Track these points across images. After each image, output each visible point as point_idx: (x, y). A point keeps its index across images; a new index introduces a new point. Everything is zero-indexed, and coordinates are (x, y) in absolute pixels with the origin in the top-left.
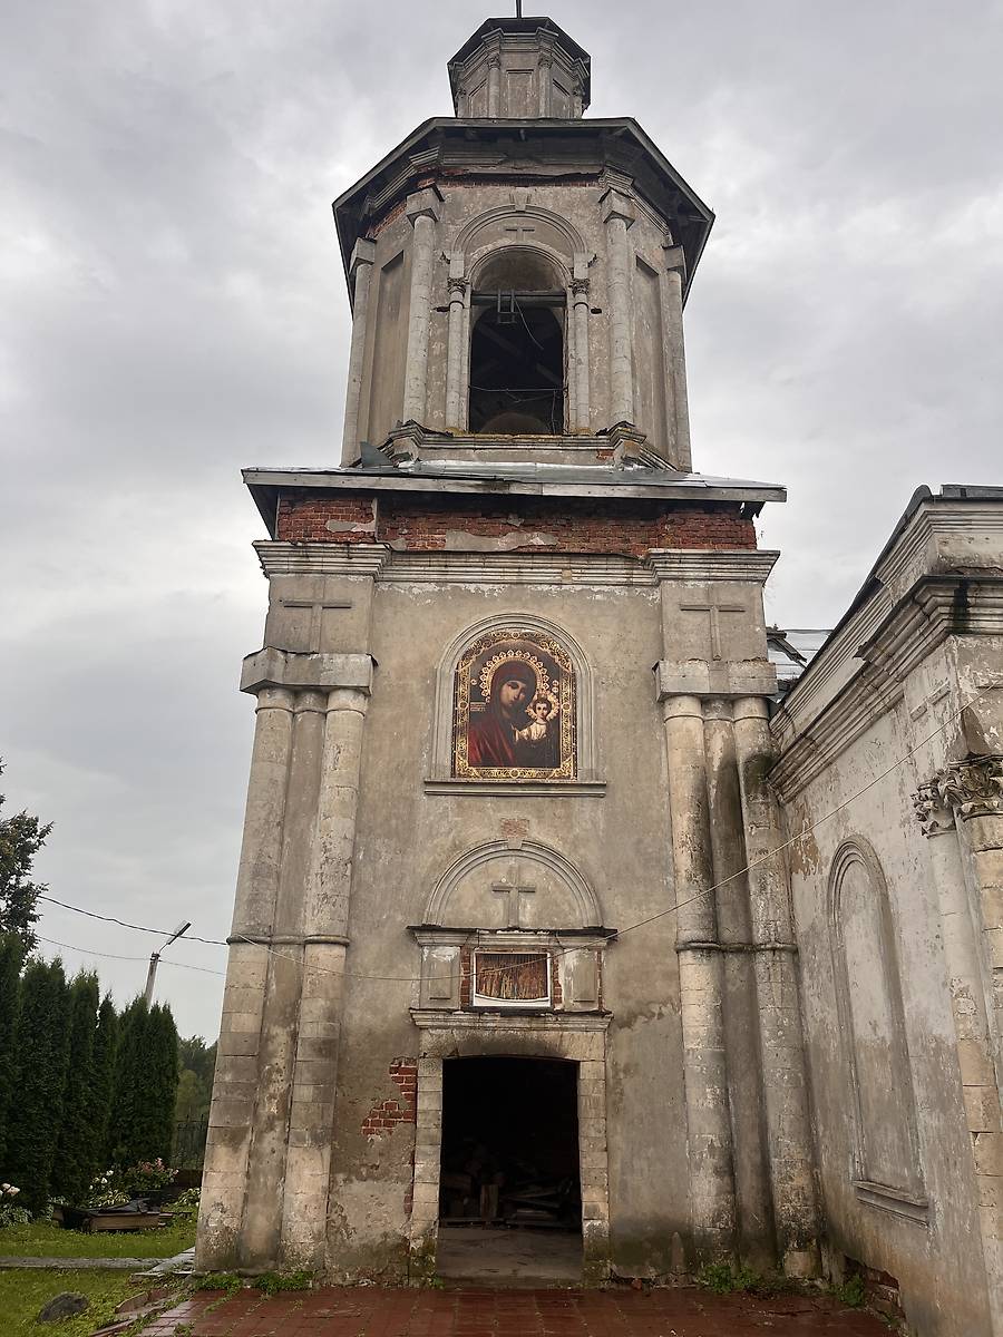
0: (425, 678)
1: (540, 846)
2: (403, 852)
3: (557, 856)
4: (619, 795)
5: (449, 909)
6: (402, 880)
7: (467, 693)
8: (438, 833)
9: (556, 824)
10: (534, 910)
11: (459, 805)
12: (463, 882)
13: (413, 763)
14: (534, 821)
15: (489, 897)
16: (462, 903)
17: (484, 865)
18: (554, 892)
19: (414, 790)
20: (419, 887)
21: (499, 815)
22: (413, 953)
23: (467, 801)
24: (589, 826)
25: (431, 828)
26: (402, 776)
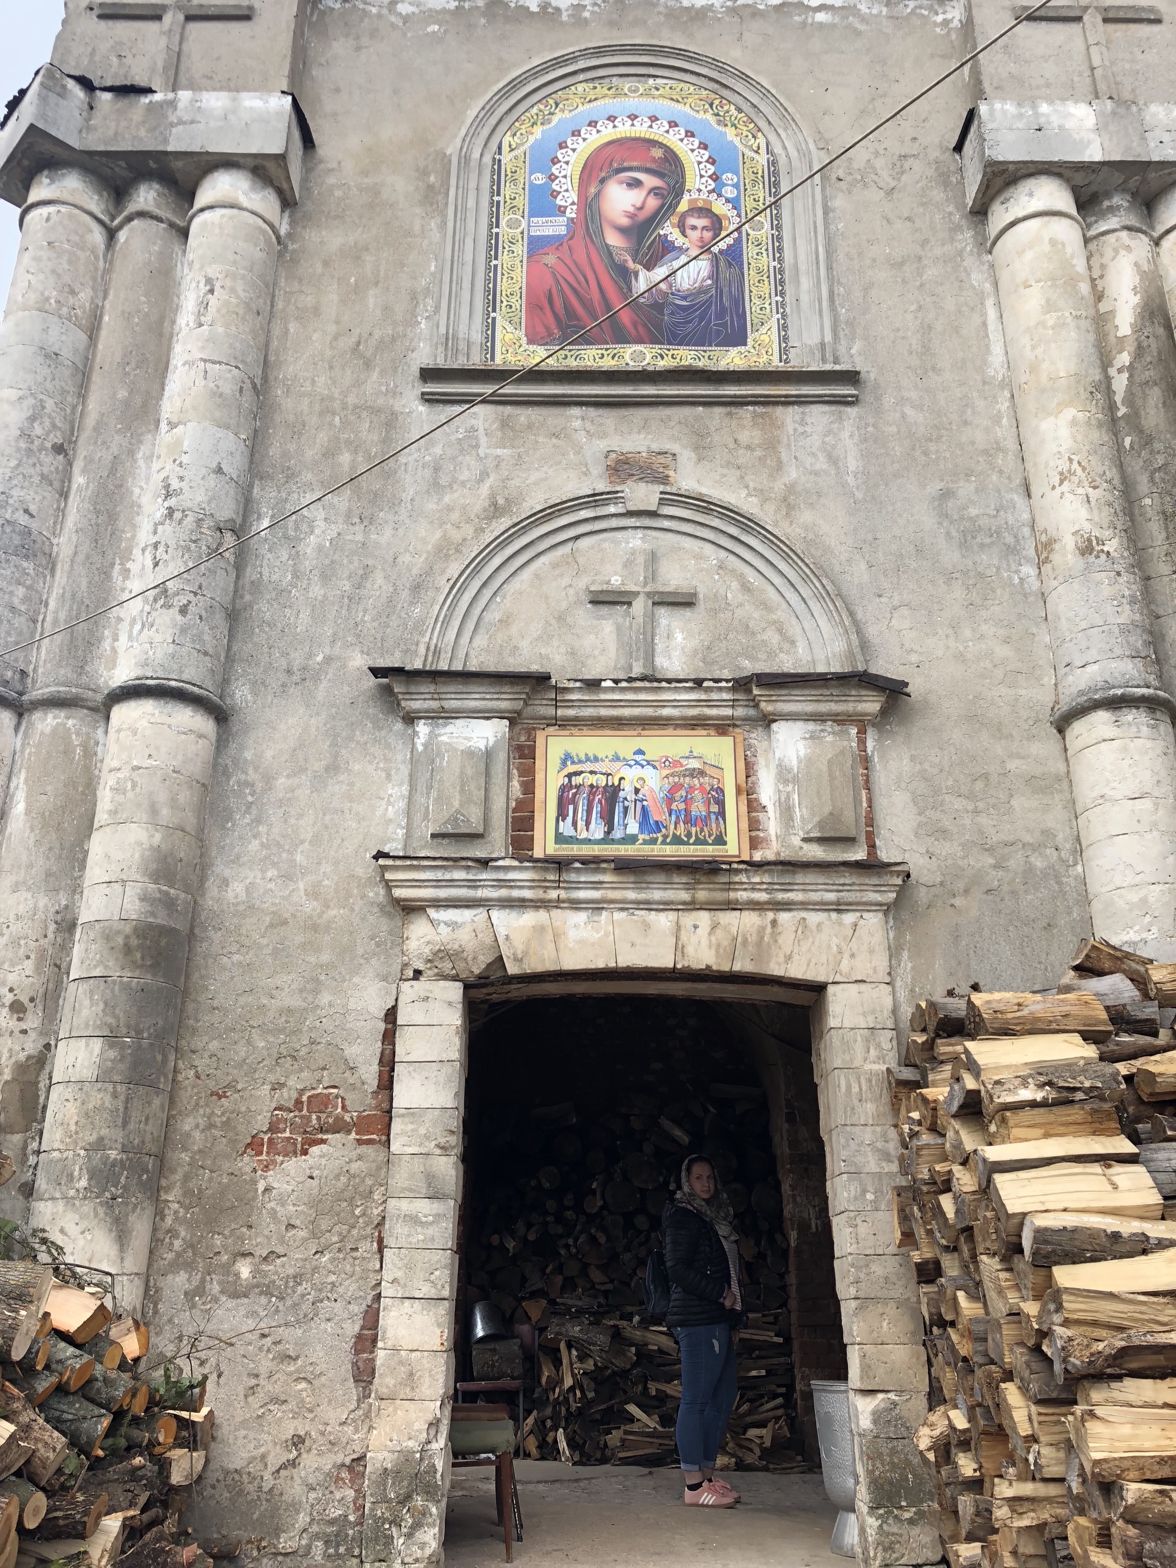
0: (424, 173)
1: (705, 505)
2: (367, 520)
3: (747, 523)
4: (888, 400)
5: (481, 641)
6: (365, 577)
7: (523, 202)
8: (454, 480)
9: (741, 461)
10: (695, 643)
11: (505, 424)
12: (516, 584)
13: (394, 339)
14: (686, 456)
15: (584, 615)
16: (514, 630)
17: (566, 549)
18: (741, 605)
19: (394, 393)
20: (405, 594)
21: (602, 445)
22: (391, 740)
23: (524, 415)
24: (822, 464)
25: (436, 469)
26: (368, 365)
